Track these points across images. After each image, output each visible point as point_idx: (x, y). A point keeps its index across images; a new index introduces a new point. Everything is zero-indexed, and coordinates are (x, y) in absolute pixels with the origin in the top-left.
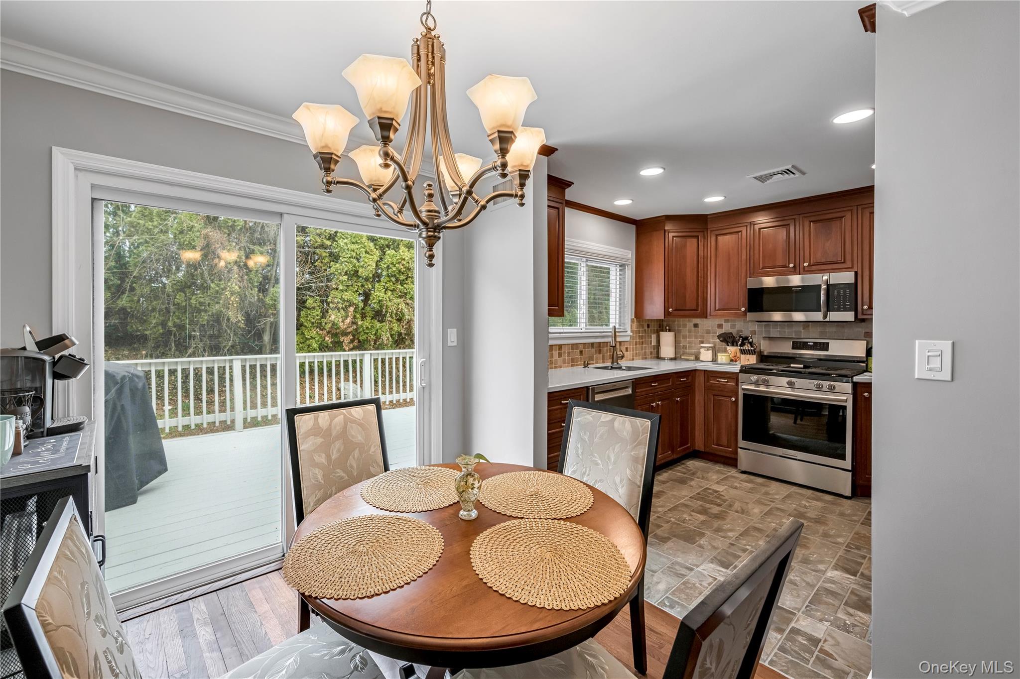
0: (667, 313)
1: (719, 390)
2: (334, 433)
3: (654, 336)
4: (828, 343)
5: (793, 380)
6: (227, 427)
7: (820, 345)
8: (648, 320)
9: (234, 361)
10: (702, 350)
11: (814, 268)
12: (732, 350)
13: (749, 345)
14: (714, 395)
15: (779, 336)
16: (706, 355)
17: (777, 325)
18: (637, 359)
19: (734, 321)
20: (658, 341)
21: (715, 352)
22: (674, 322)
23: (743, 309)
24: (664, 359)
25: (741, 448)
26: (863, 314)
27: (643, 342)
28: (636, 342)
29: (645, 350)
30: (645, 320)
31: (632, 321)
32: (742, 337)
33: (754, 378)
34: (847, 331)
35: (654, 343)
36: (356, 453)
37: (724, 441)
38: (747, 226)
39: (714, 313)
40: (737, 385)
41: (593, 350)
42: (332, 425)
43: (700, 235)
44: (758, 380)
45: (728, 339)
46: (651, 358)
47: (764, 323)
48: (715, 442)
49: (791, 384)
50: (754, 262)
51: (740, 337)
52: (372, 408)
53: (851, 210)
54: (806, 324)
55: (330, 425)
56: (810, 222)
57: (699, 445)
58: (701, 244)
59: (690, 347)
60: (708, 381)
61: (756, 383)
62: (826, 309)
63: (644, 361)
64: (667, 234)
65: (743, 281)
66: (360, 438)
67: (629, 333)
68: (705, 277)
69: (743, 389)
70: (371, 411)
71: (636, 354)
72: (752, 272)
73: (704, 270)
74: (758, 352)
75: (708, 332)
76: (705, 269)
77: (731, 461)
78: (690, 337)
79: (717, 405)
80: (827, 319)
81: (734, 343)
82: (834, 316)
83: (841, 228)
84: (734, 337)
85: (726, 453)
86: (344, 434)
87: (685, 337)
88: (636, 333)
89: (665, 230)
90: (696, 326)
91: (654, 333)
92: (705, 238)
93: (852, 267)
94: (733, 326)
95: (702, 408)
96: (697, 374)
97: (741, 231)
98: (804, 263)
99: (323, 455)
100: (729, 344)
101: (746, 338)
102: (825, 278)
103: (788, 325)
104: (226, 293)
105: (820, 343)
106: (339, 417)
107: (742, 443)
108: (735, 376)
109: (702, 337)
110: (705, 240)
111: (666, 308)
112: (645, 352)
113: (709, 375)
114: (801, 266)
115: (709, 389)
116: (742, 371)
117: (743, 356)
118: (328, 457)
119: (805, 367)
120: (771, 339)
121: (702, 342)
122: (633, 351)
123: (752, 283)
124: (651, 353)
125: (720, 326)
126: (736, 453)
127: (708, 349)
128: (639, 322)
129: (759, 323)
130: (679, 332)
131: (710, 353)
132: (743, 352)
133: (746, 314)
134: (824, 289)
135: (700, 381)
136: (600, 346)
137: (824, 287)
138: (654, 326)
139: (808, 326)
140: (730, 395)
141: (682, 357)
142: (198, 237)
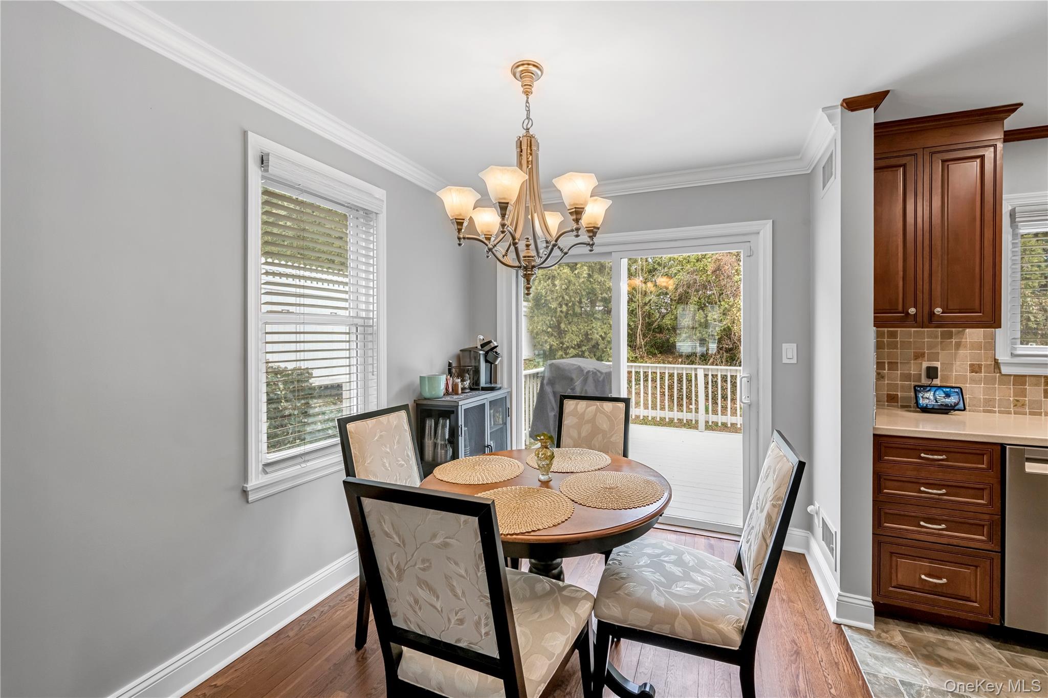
2: (586, 418)
6: (691, 425)
9: (698, 369)
36: (600, 437)
42: (587, 411)
52: (622, 405)
55: (585, 411)
66: (605, 426)
70: (620, 408)
86: (593, 421)
99: (576, 431)
104: (733, 310)
106: (592, 407)
118: (579, 434)
142: (710, 262)
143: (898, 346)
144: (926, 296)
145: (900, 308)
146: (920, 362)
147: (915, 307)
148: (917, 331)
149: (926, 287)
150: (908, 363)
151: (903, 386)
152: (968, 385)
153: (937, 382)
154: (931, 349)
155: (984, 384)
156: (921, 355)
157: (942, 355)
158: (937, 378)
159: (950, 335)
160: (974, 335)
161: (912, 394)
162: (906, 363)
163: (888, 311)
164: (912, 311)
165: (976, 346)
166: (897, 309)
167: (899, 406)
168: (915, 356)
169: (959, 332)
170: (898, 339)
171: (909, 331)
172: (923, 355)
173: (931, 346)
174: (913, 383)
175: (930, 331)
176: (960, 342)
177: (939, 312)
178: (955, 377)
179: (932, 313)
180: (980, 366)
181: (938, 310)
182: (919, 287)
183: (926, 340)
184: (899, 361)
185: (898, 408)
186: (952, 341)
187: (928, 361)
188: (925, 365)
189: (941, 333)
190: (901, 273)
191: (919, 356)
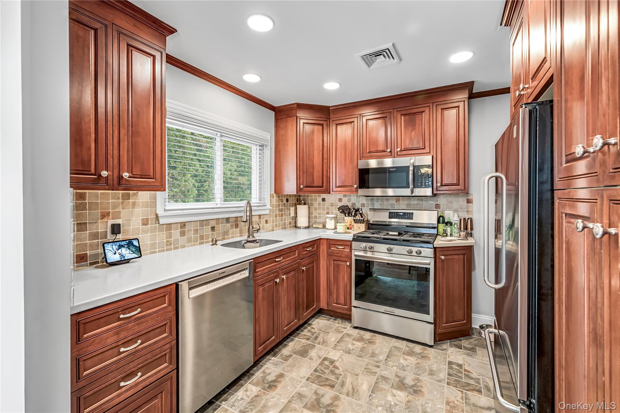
0: (299, 190)
1: (337, 256)
3: (292, 209)
4: (413, 213)
5: (392, 246)
7: (408, 214)
8: (287, 195)
10: (327, 220)
11: (404, 153)
12: (349, 220)
13: (360, 216)
14: (334, 260)
15: (380, 208)
16: (330, 224)
17: (378, 199)
18: (276, 230)
19: (350, 196)
20: (296, 213)
21: (337, 220)
22: (308, 196)
23: (355, 186)
24: (300, 228)
25: (354, 307)
26: (437, 190)
27: (282, 215)
28: (276, 215)
29: (285, 220)
30: (285, 195)
31: (272, 196)
32: (355, 209)
33: (363, 245)
34: (425, 204)
35: (292, 214)
37: (342, 300)
38: (357, 117)
39: (335, 189)
40: (351, 251)
41: (229, 225)
43: (325, 123)
44: (366, 247)
45: (345, 210)
46: (290, 227)
47: (370, 198)
48: (335, 302)
49: (390, 250)
50: (363, 148)
51: (354, 209)
53: (429, 106)
54: (398, 198)
56: (402, 115)
57: (323, 305)
58: (325, 132)
59: (320, 217)
60: (330, 248)
61: (365, 250)
62: (412, 186)
63: (283, 230)
64: (298, 120)
65: (355, 163)
67: (269, 206)
68: (329, 159)
69: (355, 255)
71: (276, 225)
72: (361, 155)
73: (327, 154)
74: (366, 221)
75: (332, 205)
76: (329, 153)
77: (347, 317)
78: (319, 209)
79: (337, 268)
80: (413, 195)
81: (349, 214)
82: (419, 192)
83: (422, 121)
84: (350, 208)
85: (343, 310)
87: (316, 209)
88: (276, 207)
89: (297, 116)
90: (324, 200)
91: (293, 206)
92: (328, 126)
93: (430, 153)
94: (349, 200)
95: (326, 272)
96: (322, 241)
97: (353, 122)
98: (397, 148)
100: (347, 215)
101: (357, 210)
102: (412, 161)
103: (386, 199)
105: (408, 213)
107: (355, 303)
108: (349, 243)
109: (328, 208)
110: (328, 128)
111: (298, 185)
112: (285, 223)
113: (331, 242)
114: (396, 151)
115: (330, 255)
116: (354, 240)
117: (355, 225)
119: (400, 234)
120: (374, 210)
121: (328, 213)
122: (273, 222)
123: (362, 164)
124: (290, 223)
125: (340, 200)
126: (351, 310)
127: (331, 218)
128: (279, 197)
129: (367, 198)
130: (312, 204)
131: (333, 221)
132: (356, 221)
133: (358, 190)
134: (411, 170)
135: (323, 248)
136: (236, 221)
137: (411, 168)
138: (292, 201)
139: (399, 200)
140: (345, 259)
141: (314, 226)
143: (86, 207)
144: (116, 161)
145: (93, 171)
146: (106, 220)
147: (107, 170)
148: (103, 193)
149: (116, 152)
150: (96, 222)
151: (91, 245)
152: (140, 235)
153: (120, 237)
154: (114, 209)
155: (150, 233)
156: (107, 214)
157: (124, 213)
158: (120, 233)
159: (128, 197)
160: (143, 196)
161: (101, 250)
162: (94, 222)
163: (80, 172)
164: (104, 173)
165: (146, 205)
166: (90, 171)
167: (88, 264)
168: (102, 216)
169: (134, 194)
170: (87, 201)
171: (97, 193)
172: (108, 214)
173: (115, 206)
174: (100, 240)
175: (114, 193)
176: (135, 202)
177: (126, 176)
178: (132, 230)
179: (121, 177)
180: (147, 219)
181: (126, 175)
182: (110, 152)
183: (111, 201)
184: (88, 222)
185: (87, 266)
186: (130, 201)
187: (112, 219)
188: (111, 222)
189: (122, 195)
190: (93, 136)
191: (105, 215)
